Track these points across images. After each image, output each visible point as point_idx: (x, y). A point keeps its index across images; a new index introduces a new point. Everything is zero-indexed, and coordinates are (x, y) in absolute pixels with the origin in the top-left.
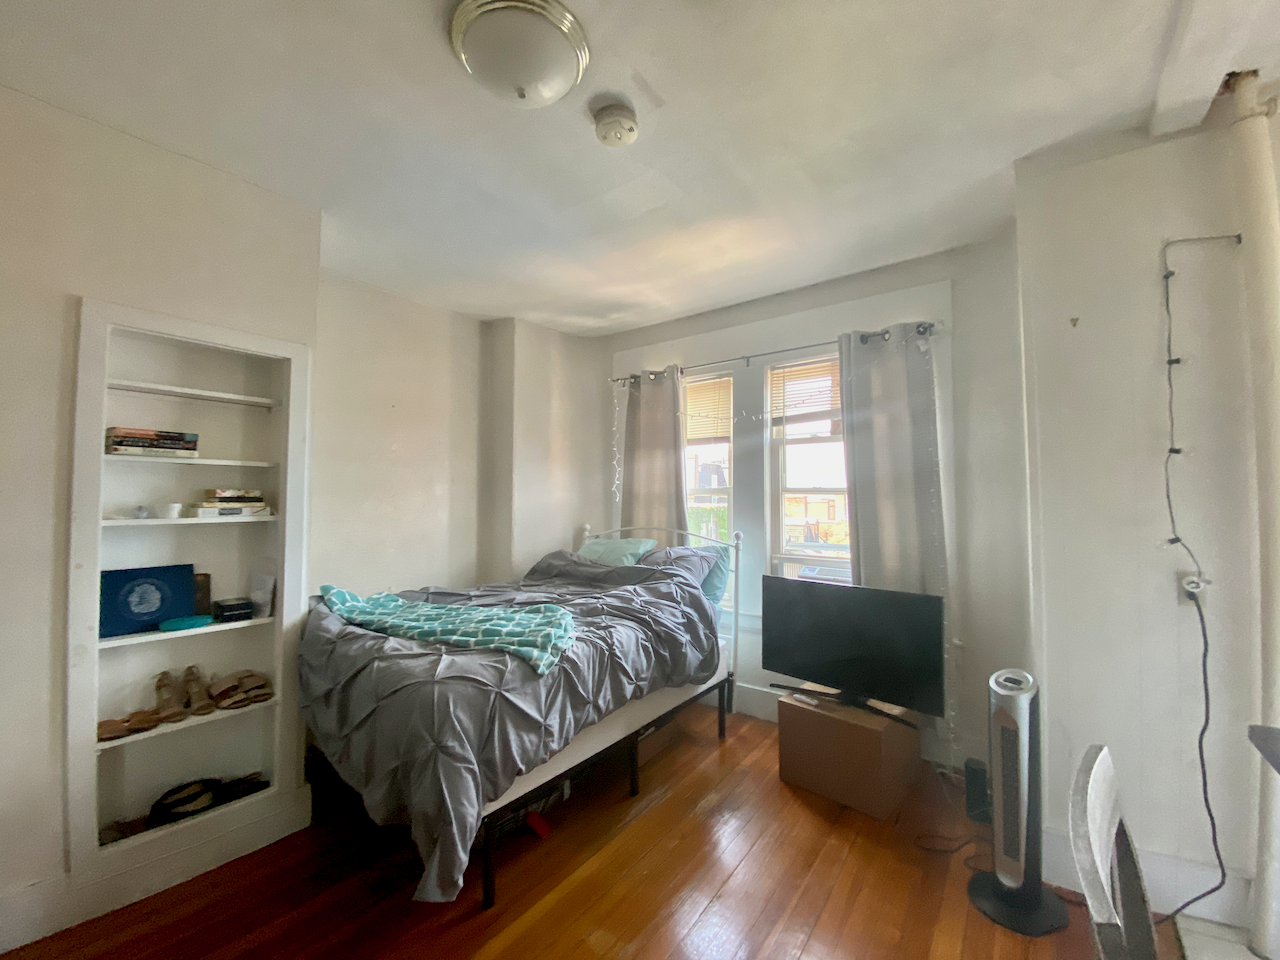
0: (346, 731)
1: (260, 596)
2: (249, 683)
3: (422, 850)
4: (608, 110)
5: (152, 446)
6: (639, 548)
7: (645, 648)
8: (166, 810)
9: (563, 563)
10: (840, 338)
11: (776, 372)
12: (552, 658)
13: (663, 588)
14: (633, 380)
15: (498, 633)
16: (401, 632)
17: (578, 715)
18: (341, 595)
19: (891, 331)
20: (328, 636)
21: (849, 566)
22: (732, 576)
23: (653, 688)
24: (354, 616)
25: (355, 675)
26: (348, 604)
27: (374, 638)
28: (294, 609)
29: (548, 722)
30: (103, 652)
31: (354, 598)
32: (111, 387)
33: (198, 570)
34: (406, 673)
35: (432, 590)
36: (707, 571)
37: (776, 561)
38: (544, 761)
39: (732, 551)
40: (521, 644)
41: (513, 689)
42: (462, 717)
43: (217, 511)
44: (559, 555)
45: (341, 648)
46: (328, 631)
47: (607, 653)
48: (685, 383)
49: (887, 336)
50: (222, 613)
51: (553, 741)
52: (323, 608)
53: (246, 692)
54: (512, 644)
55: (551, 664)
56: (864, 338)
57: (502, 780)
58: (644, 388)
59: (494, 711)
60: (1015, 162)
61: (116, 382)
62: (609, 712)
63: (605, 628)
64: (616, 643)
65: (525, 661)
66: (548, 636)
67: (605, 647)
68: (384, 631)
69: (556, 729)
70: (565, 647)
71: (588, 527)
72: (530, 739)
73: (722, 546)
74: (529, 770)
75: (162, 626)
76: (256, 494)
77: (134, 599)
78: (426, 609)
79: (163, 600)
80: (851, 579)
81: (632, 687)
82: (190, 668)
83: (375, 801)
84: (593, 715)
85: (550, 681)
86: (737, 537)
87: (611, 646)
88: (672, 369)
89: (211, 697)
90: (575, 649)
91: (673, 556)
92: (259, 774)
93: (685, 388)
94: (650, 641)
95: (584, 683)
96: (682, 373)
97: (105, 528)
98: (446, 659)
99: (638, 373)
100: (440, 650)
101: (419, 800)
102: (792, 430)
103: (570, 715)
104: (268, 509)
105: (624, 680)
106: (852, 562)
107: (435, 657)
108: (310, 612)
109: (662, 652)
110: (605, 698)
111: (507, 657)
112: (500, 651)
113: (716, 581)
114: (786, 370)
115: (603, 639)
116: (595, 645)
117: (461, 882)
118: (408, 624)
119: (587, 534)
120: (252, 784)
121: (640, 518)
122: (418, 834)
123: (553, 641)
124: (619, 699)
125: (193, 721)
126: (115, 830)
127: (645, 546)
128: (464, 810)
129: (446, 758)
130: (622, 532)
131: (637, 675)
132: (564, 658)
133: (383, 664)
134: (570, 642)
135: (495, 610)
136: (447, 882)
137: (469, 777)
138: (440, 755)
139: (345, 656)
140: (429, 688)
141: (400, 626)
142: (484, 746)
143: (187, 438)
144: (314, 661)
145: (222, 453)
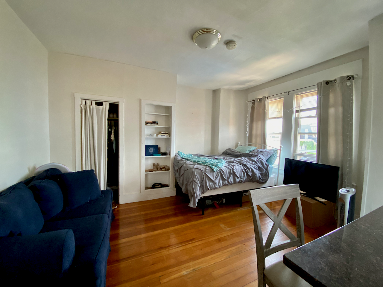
0: (180, 177)
1: (168, 152)
2: (166, 167)
3: (190, 198)
4: (229, 43)
5: (152, 124)
6: (250, 149)
7: (243, 172)
8: (155, 186)
9: (230, 151)
10: (318, 83)
11: (298, 95)
12: (217, 169)
13: (253, 158)
14: (253, 101)
15: (208, 163)
17: (223, 182)
18: (181, 153)
19: (337, 79)
21: (316, 157)
22: (278, 158)
23: (245, 181)
24: (183, 157)
25: (182, 167)
26: (182, 155)
27: (185, 161)
28: (173, 154)
29: (216, 181)
30: (146, 158)
31: (184, 154)
32: (146, 114)
33: (159, 146)
34: (189, 167)
35: (199, 154)
36: (269, 156)
37: (294, 155)
38: (214, 189)
39: (279, 151)
41: (208, 173)
42: (197, 175)
43: (161, 135)
44: (229, 149)
45: (180, 162)
46: (178, 159)
47: (232, 171)
48: (268, 101)
49: (336, 81)
50: (163, 154)
51: (216, 185)
52: (178, 155)
53: (166, 169)
54: (210, 165)
55: (217, 170)
56: (327, 83)
57: (205, 190)
58: (256, 103)
59: (204, 176)
60: (369, 21)
61: (147, 113)
62: (231, 184)
63: (233, 165)
64: (235, 169)
65: (211, 168)
66: (217, 164)
67: (231, 169)
68: (187, 160)
69: (217, 183)
70: (220, 167)
71: (239, 143)
72: (211, 184)
73: (276, 149)
74: (211, 190)
75: (154, 155)
76: (167, 132)
77: (150, 150)
78: (196, 157)
79: (154, 151)
80: (316, 161)
81: (239, 180)
82: (158, 163)
83: (183, 189)
84: (227, 183)
85: (217, 173)
86: (281, 147)
87: (233, 169)
88: (264, 97)
89: (160, 168)
90: (223, 168)
91: (259, 151)
92: (168, 184)
93: (268, 103)
94: (245, 170)
95: (225, 176)
96: (267, 98)
97: (146, 138)
98: (196, 165)
99: (254, 99)
101: (190, 188)
102: (302, 114)
103: (221, 181)
104: (169, 135)
105: (237, 178)
106: (317, 156)
107: (194, 165)
108: (176, 155)
110: (231, 180)
112: (207, 166)
113: (272, 159)
114: (301, 95)
115: (231, 167)
116: (229, 168)
117: (196, 204)
118: (191, 159)
119: (239, 145)
120: (166, 186)
121: (254, 141)
122: (189, 196)
123: (218, 165)
124: (235, 182)
125: (158, 172)
126: (147, 188)
127: (253, 148)
128: (197, 192)
129: (194, 182)
130: (248, 144)
131: (240, 177)
132: (220, 169)
133: (186, 165)
134: (223, 167)
136: (194, 204)
137: (198, 187)
138: (193, 181)
139: (180, 163)
140: (192, 170)
141: (190, 159)
142: (202, 182)
143: (156, 122)
144: (176, 164)
145: (162, 125)
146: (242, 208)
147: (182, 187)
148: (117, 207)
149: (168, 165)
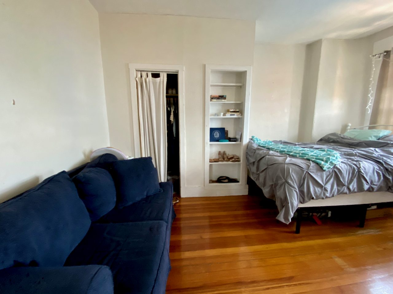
0: (258, 173)
1: (238, 137)
2: (235, 158)
3: (279, 208)
5: (218, 99)
6: (379, 134)
7: (378, 173)
8: (220, 180)
12: (329, 166)
15: (308, 155)
16: (274, 150)
17: (339, 188)
18: (257, 139)
20: (254, 148)
23: (380, 190)
24: (260, 144)
25: (261, 159)
26: (258, 142)
27: (266, 150)
28: (246, 140)
29: (326, 186)
30: (210, 144)
31: (260, 140)
32: (212, 86)
33: (226, 129)
34: (276, 160)
35: (283, 141)
38: (323, 198)
40: (316, 159)
41: (313, 172)
42: (294, 176)
43: (230, 115)
44: (334, 134)
45: (257, 152)
46: (254, 147)
47: (357, 170)
50: (230, 140)
51: (327, 193)
52: (252, 141)
53: (235, 159)
54: (313, 158)
55: (329, 168)
57: (306, 199)
59: (305, 177)
61: (212, 84)
62: (354, 192)
63: (356, 161)
64: (362, 167)
65: (317, 164)
66: (329, 158)
67: (356, 168)
68: (269, 149)
69: (329, 190)
70: (336, 163)
71: (350, 125)
72: (318, 190)
74: (317, 199)
75: (220, 141)
76: (238, 110)
77: (215, 134)
78: (281, 146)
79: (220, 135)
81: (369, 186)
82: (224, 151)
83: (266, 191)
84: (346, 190)
85: (328, 173)
87: (359, 168)
89: (228, 158)
90: (340, 165)
92: (237, 179)
94: (382, 171)
95: (343, 178)
97: (211, 118)
98: (288, 158)
100: (287, 156)
101: (279, 193)
103: (335, 187)
104: (240, 114)
105: (364, 182)
107: (285, 158)
108: (249, 142)
109: (388, 176)
110: (354, 186)
111: (311, 162)
112: (309, 160)
115: (355, 165)
116: (351, 166)
117: (290, 220)
118: (276, 148)
119: (349, 128)
120: (235, 181)
121: (382, 121)
122: (278, 203)
123: (331, 160)
124: (360, 188)
125: (225, 163)
126: (212, 181)
127: (384, 132)
128: (293, 201)
130: (370, 126)
131: (372, 182)
132: (335, 167)
133: (269, 157)
134: (338, 163)
135: (306, 149)
136: (286, 218)
137: (295, 193)
138: (286, 184)
139: (258, 154)
140: (283, 165)
141: (274, 148)
142: (301, 186)
143: (224, 96)
144: (250, 154)
145: (231, 100)
146: (365, 231)
147: (262, 188)
148: (178, 201)
149: (238, 154)
